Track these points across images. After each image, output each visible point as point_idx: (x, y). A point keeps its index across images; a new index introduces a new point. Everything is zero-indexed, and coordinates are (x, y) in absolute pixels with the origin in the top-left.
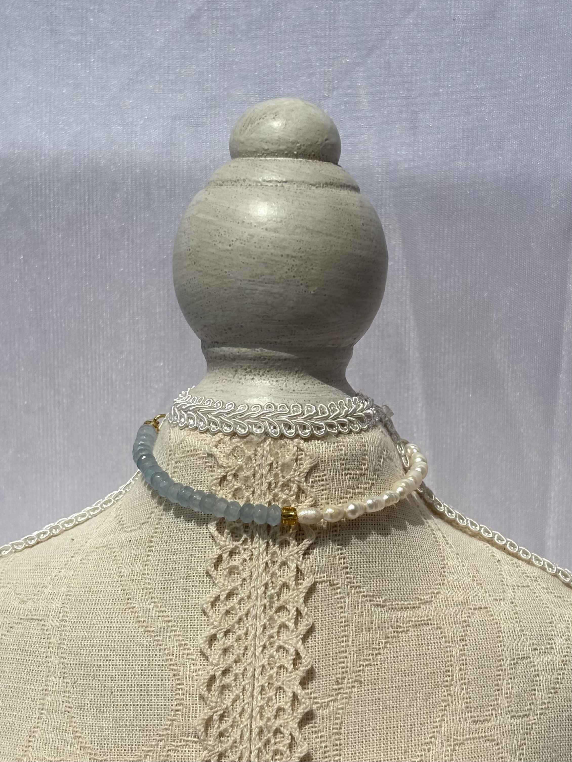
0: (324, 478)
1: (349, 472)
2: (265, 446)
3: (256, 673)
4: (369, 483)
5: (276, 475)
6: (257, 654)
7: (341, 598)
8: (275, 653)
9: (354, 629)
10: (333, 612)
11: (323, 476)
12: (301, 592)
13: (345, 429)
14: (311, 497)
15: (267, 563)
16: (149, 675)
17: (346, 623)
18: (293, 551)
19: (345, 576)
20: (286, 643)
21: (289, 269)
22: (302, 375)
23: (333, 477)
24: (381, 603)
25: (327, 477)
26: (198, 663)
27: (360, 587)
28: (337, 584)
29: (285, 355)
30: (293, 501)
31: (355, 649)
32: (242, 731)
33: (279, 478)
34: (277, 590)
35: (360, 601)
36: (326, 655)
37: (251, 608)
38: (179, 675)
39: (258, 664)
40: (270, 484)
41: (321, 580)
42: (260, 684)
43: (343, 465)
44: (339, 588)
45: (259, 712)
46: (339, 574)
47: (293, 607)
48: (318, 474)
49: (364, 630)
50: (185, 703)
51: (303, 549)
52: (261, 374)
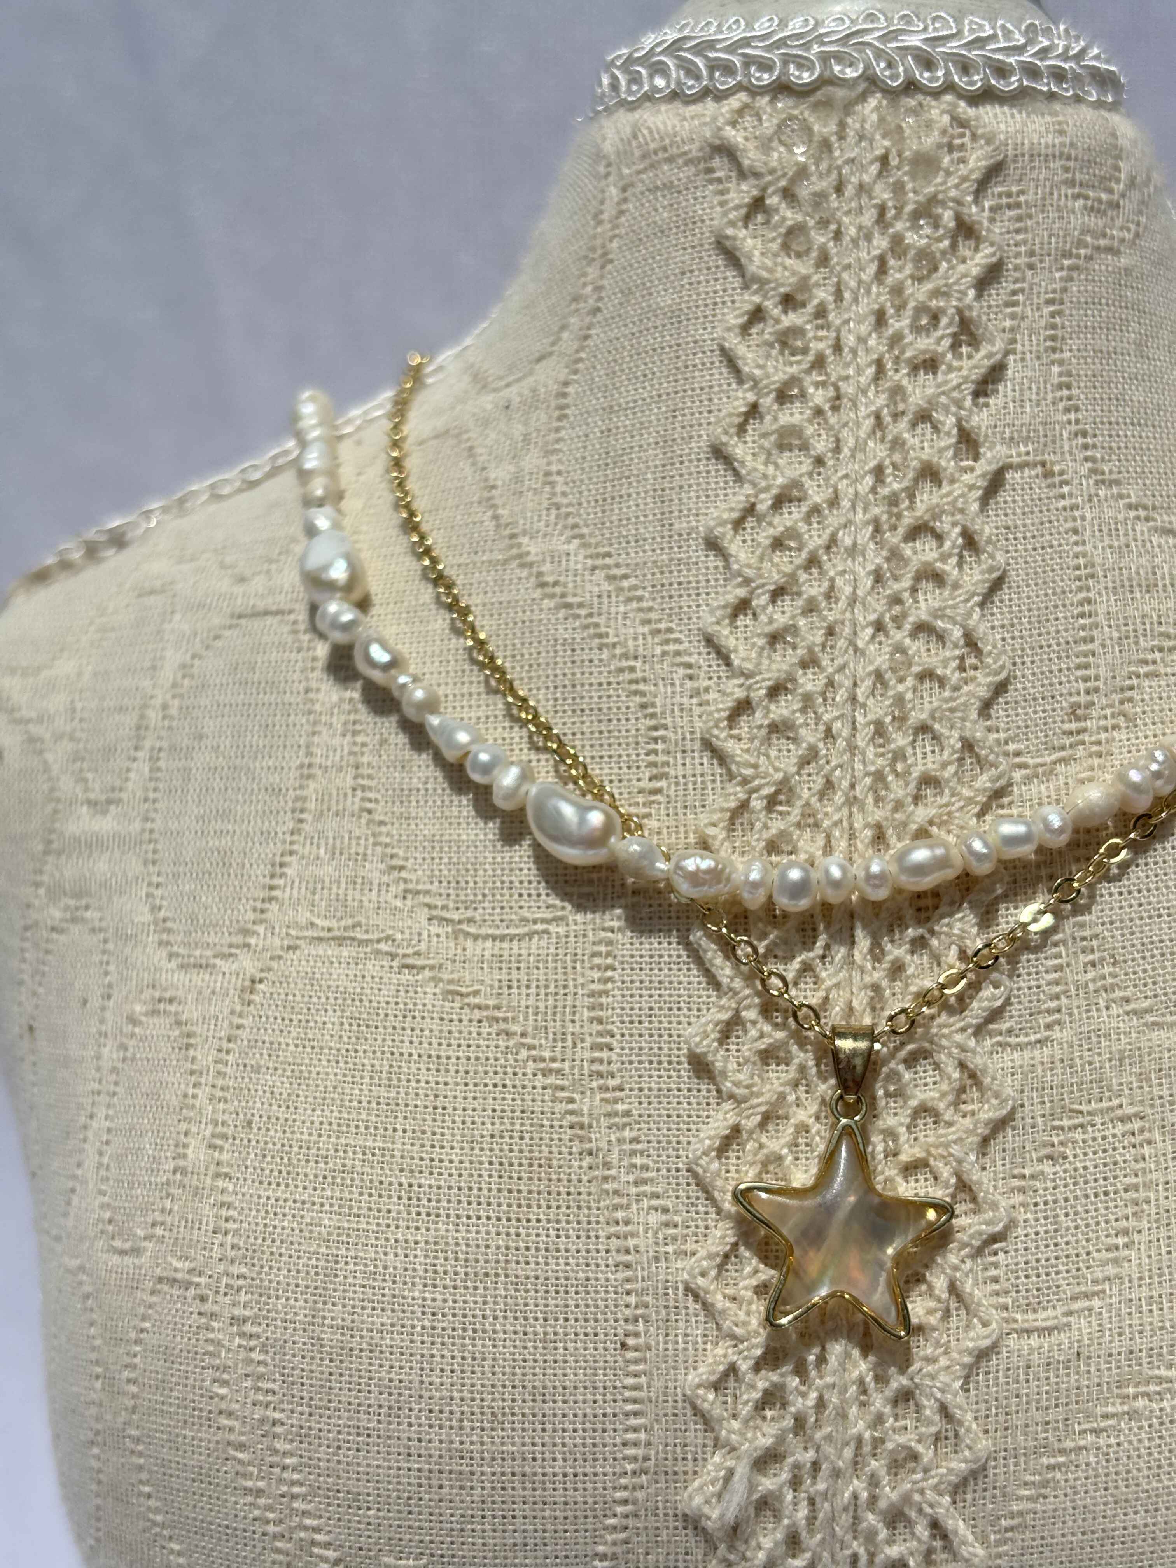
0: (1022, 198)
1: (1083, 191)
2: (867, 111)
3: (859, 691)
4: (1128, 230)
6: (860, 644)
7: (1072, 509)
8: (908, 641)
9: (1110, 585)
10: (1055, 543)
11: (1017, 195)
12: (972, 488)
13: (1066, 91)
14: (992, 244)
15: (878, 417)
16: (574, 711)
17: (1090, 571)
18: (946, 382)
19: (1080, 456)
20: (936, 617)
23: (1044, 199)
25: (1030, 197)
26: (702, 675)
27: (1118, 483)
28: (1062, 473)
30: (944, 253)
31: (1116, 635)
32: (828, 837)
33: (906, 194)
34: (906, 483)
35: (1121, 517)
36: (1041, 647)
37: (838, 530)
38: (653, 705)
39: (863, 669)
40: (882, 210)
41: (1019, 460)
42: (870, 717)
43: (1068, 171)
44: (1067, 483)
45: (871, 788)
46: (1066, 448)
47: (954, 524)
48: (1006, 189)
49: (1136, 589)
50: (673, 773)
51: (973, 377)
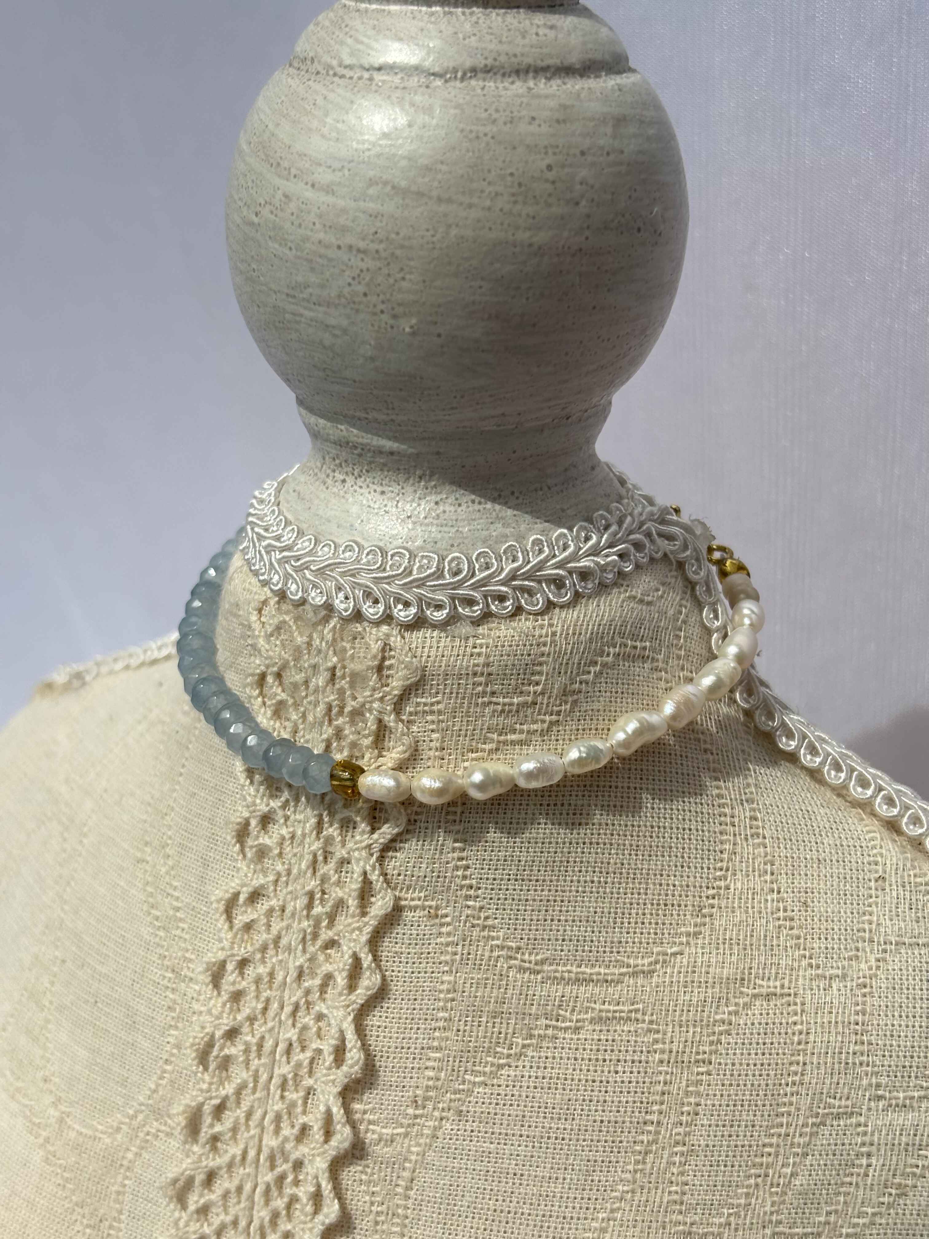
0: (435, 708)
1: (494, 699)
2: (325, 632)
3: (279, 1049)
4: (543, 721)
5: (341, 692)
6: (283, 1018)
7: (448, 945)
8: (312, 1022)
9: (464, 1009)
10: (429, 970)
11: (432, 704)
12: (366, 924)
13: (505, 608)
14: (403, 744)
15: (315, 856)
16: (140, 994)
17: (450, 996)
19: (462, 904)
21: (354, 278)
22: (433, 483)
23: (455, 707)
24: (532, 966)
25: (442, 706)
27: (492, 927)
28: (445, 916)
29: (388, 444)
30: (367, 747)
33: (346, 698)
34: (328, 909)
35: (487, 954)
37: (283, 930)
39: (283, 1035)
40: (330, 707)
41: (413, 903)
42: (282, 1071)
43: (480, 684)
44: (449, 924)
45: (274, 1121)
46: (452, 897)
47: (349, 948)
48: (424, 700)
51: (382, 841)
52: (356, 473)
